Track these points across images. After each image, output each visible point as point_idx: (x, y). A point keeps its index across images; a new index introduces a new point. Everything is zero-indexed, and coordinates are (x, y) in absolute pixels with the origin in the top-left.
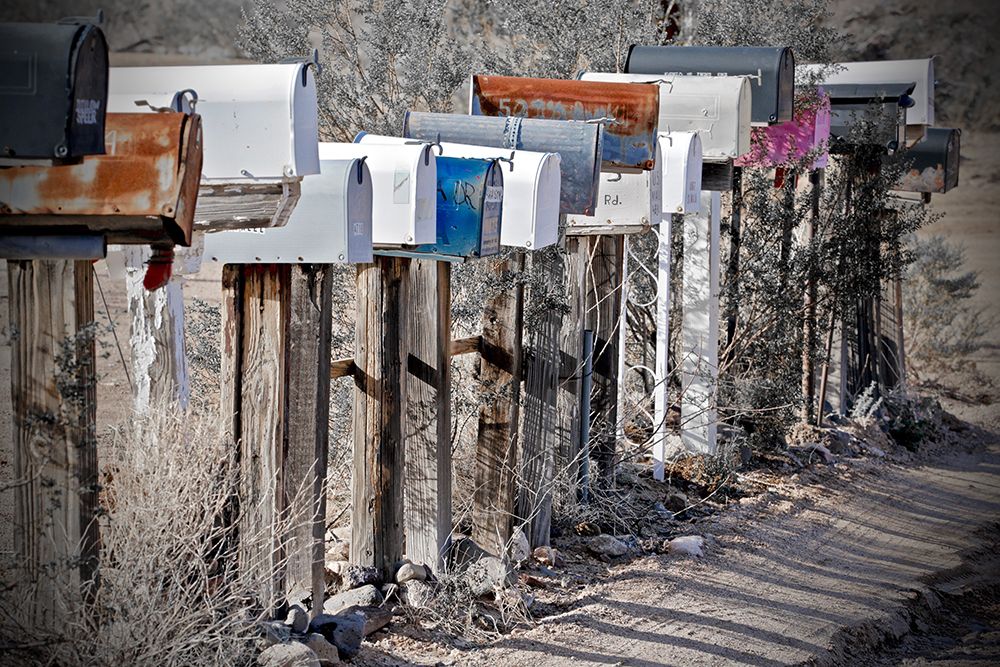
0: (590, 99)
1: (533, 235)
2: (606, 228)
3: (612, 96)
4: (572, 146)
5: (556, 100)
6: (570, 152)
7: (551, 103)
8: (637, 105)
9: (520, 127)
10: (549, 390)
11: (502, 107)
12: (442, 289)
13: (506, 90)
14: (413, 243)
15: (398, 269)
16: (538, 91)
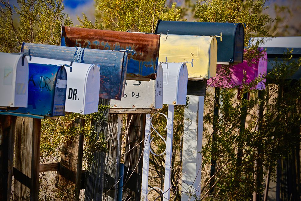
0: (123, 41)
1: (83, 107)
2: (132, 110)
3: (135, 40)
4: (110, 63)
5: (106, 41)
6: (109, 66)
7: (103, 42)
8: (148, 45)
9: (83, 52)
10: (98, 194)
11: (77, 43)
12: (36, 135)
13: (79, 35)
14: (13, 106)
15: (9, 122)
16: (96, 36)
